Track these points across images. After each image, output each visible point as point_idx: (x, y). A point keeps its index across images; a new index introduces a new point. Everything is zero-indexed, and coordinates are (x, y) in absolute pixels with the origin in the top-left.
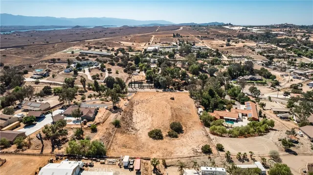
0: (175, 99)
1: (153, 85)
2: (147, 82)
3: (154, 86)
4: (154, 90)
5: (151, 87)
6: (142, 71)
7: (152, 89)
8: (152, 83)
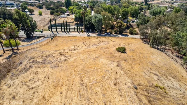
0: (127, 51)
1: (83, 27)
2: (76, 24)
3: (85, 28)
4: (85, 34)
5: (81, 31)
6: (72, 14)
7: (81, 34)
8: (82, 26)
